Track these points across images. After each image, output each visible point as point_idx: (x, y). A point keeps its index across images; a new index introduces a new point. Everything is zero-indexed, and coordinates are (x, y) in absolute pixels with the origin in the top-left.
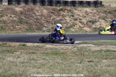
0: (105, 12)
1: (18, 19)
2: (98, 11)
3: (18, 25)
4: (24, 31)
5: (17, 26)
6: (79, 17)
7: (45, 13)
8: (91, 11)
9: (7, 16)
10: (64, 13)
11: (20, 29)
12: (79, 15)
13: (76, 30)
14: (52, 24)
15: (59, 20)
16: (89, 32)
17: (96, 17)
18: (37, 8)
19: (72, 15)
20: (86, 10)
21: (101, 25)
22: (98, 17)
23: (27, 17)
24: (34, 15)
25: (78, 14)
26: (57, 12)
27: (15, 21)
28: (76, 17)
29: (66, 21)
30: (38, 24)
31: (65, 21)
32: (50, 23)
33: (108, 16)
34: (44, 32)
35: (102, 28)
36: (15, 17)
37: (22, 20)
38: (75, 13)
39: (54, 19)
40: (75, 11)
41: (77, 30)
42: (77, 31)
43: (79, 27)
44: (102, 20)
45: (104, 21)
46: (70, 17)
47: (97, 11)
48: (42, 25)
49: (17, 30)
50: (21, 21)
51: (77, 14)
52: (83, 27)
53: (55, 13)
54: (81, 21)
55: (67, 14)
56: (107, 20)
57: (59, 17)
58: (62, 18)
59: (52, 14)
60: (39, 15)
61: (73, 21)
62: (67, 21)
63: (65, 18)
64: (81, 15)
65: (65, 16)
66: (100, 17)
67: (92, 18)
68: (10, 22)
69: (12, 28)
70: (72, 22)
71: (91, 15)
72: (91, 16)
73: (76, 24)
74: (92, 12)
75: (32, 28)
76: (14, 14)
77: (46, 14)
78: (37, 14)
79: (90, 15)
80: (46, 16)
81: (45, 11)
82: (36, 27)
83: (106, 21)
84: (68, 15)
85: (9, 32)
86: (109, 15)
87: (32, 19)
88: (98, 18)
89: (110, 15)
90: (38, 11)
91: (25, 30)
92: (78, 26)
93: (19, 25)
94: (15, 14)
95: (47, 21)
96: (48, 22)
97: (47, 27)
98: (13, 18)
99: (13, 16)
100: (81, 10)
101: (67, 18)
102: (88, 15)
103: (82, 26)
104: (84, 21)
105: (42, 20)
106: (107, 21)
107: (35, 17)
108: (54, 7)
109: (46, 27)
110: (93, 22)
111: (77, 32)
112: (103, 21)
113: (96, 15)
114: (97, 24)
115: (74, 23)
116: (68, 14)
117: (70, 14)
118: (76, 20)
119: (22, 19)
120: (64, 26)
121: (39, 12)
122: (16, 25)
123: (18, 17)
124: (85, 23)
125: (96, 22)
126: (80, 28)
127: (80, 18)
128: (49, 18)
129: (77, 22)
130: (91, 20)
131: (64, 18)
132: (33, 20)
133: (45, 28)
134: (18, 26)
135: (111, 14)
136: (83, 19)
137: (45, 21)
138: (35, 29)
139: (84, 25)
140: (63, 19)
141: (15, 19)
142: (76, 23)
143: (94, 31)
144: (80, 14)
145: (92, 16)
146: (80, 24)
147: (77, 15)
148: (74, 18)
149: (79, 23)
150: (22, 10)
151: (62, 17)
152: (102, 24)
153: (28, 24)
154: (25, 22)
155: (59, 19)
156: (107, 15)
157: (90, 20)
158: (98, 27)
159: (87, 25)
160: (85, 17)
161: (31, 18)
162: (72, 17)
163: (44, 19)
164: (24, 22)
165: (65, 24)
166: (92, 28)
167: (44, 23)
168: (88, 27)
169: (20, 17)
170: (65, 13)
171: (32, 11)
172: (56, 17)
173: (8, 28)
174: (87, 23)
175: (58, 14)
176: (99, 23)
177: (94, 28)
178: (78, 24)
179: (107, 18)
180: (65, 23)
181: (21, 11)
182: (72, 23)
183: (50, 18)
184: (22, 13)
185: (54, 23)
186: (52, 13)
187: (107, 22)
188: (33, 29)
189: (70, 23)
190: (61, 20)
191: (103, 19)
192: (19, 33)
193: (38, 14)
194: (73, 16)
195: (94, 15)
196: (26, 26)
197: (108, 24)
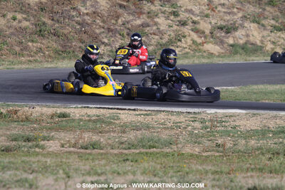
0: (259, 1)
1: (32, 24)
3: (32, 41)
4: (50, 56)
5: (30, 44)
6: (192, 16)
7: (102, 8)
8: (223, 1)
9: (4, 16)
10: (153, 8)
11: (40, 50)
12: (190, 11)
13: (184, 52)
14: (123, 36)
15: (139, 26)
16: (219, 56)
17: (235, 17)
19: (174, 12)
21: (247, 36)
22: (240, 15)
23: (55, 19)
24: (74, 14)
25: (189, 8)
26: (134, 4)
27: (25, 29)
28: (183, 16)
29: (158, 29)
30: (85, 37)
31: (155, 28)
32: (117, 35)
33: (266, 13)
34: (102, 58)
35: (252, 44)
36: (25, 19)
37: (43, 28)
38: (180, 7)
39: (128, 22)
40: (181, 2)
41: (187, 50)
42: (187, 53)
43: (193, 43)
44: (252, 25)
45: (256, 25)
46: (167, 18)
48: (96, 38)
49: (32, 54)
50: (40, 31)
51: (185, 8)
52: (202, 44)
53: (129, 7)
54: (198, 26)
55: (160, 9)
56: (263, 22)
57: (139, 17)
58: (148, 20)
59: (120, 11)
60: (87, 14)
61: (175, 27)
62: (162, 28)
63: (156, 20)
64: (198, 12)
65: (157, 15)
66: (245, 17)
67: (226, 18)
68: (12, 34)
69: (17, 49)
70: (174, 31)
71: (223, 10)
72: (222, 14)
73: (184, 37)
74: (226, 2)
75: (70, 47)
76: (22, 11)
77: (106, 9)
78: (83, 10)
79: (219, 11)
80: (106, 15)
81: (103, 3)
82: (81, 45)
83: (260, 26)
84: (164, 12)
85: (11, 59)
86: (268, 8)
87: (68, 25)
88: (242, 17)
89: (271, 10)
90: (84, 2)
91: (52, 54)
92: (190, 42)
93: (37, 42)
94: (24, 12)
95: (109, 30)
96: (112, 31)
97: (109, 45)
98: (20, 22)
99: (19, 16)
101: (161, 20)
102: (214, 11)
103: (199, 41)
104: (205, 26)
105: (96, 25)
106: (263, 25)
107: (79, 19)
109: (106, 45)
110: (228, 29)
111: (187, 58)
112: (254, 27)
113: (235, 10)
114: (240, 33)
115: (180, 33)
116: (163, 9)
117: (167, 9)
118: (183, 24)
119: (44, 23)
120: (153, 41)
121: (88, 4)
122: (29, 41)
123: (32, 19)
124: (207, 32)
125: (236, 29)
126: (193, 46)
127: (195, 19)
128: (113, 21)
129: (186, 30)
130: (223, 23)
131: (153, 20)
132: (73, 27)
133: (103, 47)
134: (34, 44)
135: (273, 6)
136: (202, 22)
137: (103, 30)
138: (78, 49)
139: (205, 37)
140: (151, 23)
141: (25, 24)
142: (183, 33)
143: (231, 52)
144: (194, 9)
145: (224, 12)
146: (195, 36)
147: (187, 11)
148: (179, 19)
149: (192, 33)
151: (148, 17)
152: (250, 33)
153: (58, 37)
154: (52, 31)
155: (139, 22)
156: (264, 9)
157: (221, 23)
158: (241, 42)
159: (212, 37)
160: (207, 16)
161: (67, 20)
162: (172, 17)
163: (101, 24)
164: (50, 33)
165: (157, 37)
166: (225, 45)
167: (100, 34)
168: (216, 43)
169: (38, 20)
170: (156, 7)
171: (70, 4)
172: (131, 18)
173: (8, 48)
174: (211, 33)
175: (138, 11)
176: (244, 33)
177: (232, 46)
178: (189, 36)
179: (265, 18)
180: (154, 34)
181: (41, 3)
182: (173, 34)
183: (117, 21)
184: (42, 10)
185: (128, 35)
186: (121, 6)
187: (265, 29)
188: (73, 52)
189: (169, 33)
190: (144, 25)
191: (254, 21)
192: (36, 61)
193: (85, 11)
194: (175, 14)
195: (230, 11)
196: (53, 44)
197: (265, 33)
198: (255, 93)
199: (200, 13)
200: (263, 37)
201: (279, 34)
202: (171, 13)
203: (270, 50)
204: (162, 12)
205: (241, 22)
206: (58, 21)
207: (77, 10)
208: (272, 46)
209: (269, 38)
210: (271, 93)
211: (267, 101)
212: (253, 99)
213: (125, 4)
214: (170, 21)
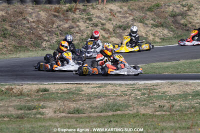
0: (141, 9)
2: (131, 8)
4: (11, 50)
6: (100, 20)
7: (42, 18)
8: (119, 10)
10: (75, 16)
11: (5, 46)
12: (99, 17)
14: (57, 35)
15: (68, 28)
17: (128, 19)
18: (29, 10)
20: (111, 8)
22: (131, 18)
23: (13, 26)
24: (25, 22)
25: (98, 15)
26: (63, 14)
28: (95, 20)
29: (79, 29)
30: (33, 37)
31: (77, 29)
32: (54, 34)
33: (148, 16)
34: (45, 50)
37: (6, 32)
38: (92, 14)
39: (60, 26)
40: (92, 11)
44: (139, 24)
45: (141, 24)
46: (85, 22)
47: (129, 8)
48: (40, 37)
50: (4, 34)
51: (95, 15)
52: (108, 38)
53: (60, 16)
54: (105, 26)
55: (80, 17)
56: (146, 22)
57: (67, 23)
58: (73, 24)
59: (54, 19)
60: (33, 22)
61: (90, 28)
62: (82, 29)
63: (78, 23)
64: (104, 17)
65: (78, 21)
66: (134, 19)
67: (122, 20)
70: (90, 30)
71: (120, 15)
72: (119, 18)
74: (121, 10)
75: (24, 44)
77: (45, 18)
78: (30, 20)
79: (117, 16)
80: (45, 22)
81: (43, 14)
82: (31, 42)
83: (144, 25)
84: (82, 19)
86: (148, 13)
87: (22, 30)
88: (132, 20)
90: (31, 14)
91: (13, 49)
93: (2, 41)
95: (49, 32)
97: (49, 41)
100: (102, 9)
101: (81, 24)
102: (114, 16)
103: (106, 36)
104: (110, 26)
105: (40, 29)
106: (146, 24)
107: (28, 25)
108: (57, 6)
109: (47, 41)
110: (125, 28)
113: (128, 15)
116: (82, 16)
117: (84, 16)
119: (6, 29)
120: (77, 37)
121: (33, 16)
124: (111, 30)
125: (129, 27)
126: (103, 40)
127: (102, 22)
128: (50, 26)
129: (98, 29)
130: (121, 24)
131: (75, 24)
132: (24, 31)
133: (45, 43)
134: (1, 43)
135: (151, 11)
136: (107, 23)
137: (44, 32)
138: (29, 45)
139: (110, 33)
140: (75, 26)
144: (101, 16)
145: (121, 17)
146: (103, 33)
147: (97, 17)
148: (92, 22)
149: (102, 31)
150: (4, 14)
151: (73, 22)
153: (16, 37)
154: (12, 34)
155: (67, 26)
156: (146, 14)
157: (119, 24)
159: (114, 33)
160: (110, 20)
161: (20, 27)
162: (88, 22)
163: (43, 28)
164: (10, 35)
165: (79, 35)
167: (43, 33)
168: (117, 37)
169: (2, 27)
170: (77, 15)
171: (22, 16)
172: (62, 23)
174: (114, 30)
175: (66, 18)
179: (147, 19)
180: (77, 33)
181: (3, 16)
182: (89, 32)
183: (52, 25)
184: (4, 20)
185: (60, 34)
186: (55, 16)
189: (87, 32)
190: (71, 27)
191: (141, 22)
192: (2, 54)
193: (32, 20)
194: (90, 19)
195: (124, 16)
196: (13, 42)
197: (148, 29)
198: (157, 68)
199: (105, 18)
200: (147, 31)
201: (157, 29)
202: (87, 19)
203: (152, 40)
204: (81, 19)
205: (132, 23)
206: (15, 27)
207: (27, 20)
208: (153, 37)
209: (151, 32)
210: (167, 68)
211: (167, 73)
212: (157, 72)
213: (57, 14)
214: (87, 24)
